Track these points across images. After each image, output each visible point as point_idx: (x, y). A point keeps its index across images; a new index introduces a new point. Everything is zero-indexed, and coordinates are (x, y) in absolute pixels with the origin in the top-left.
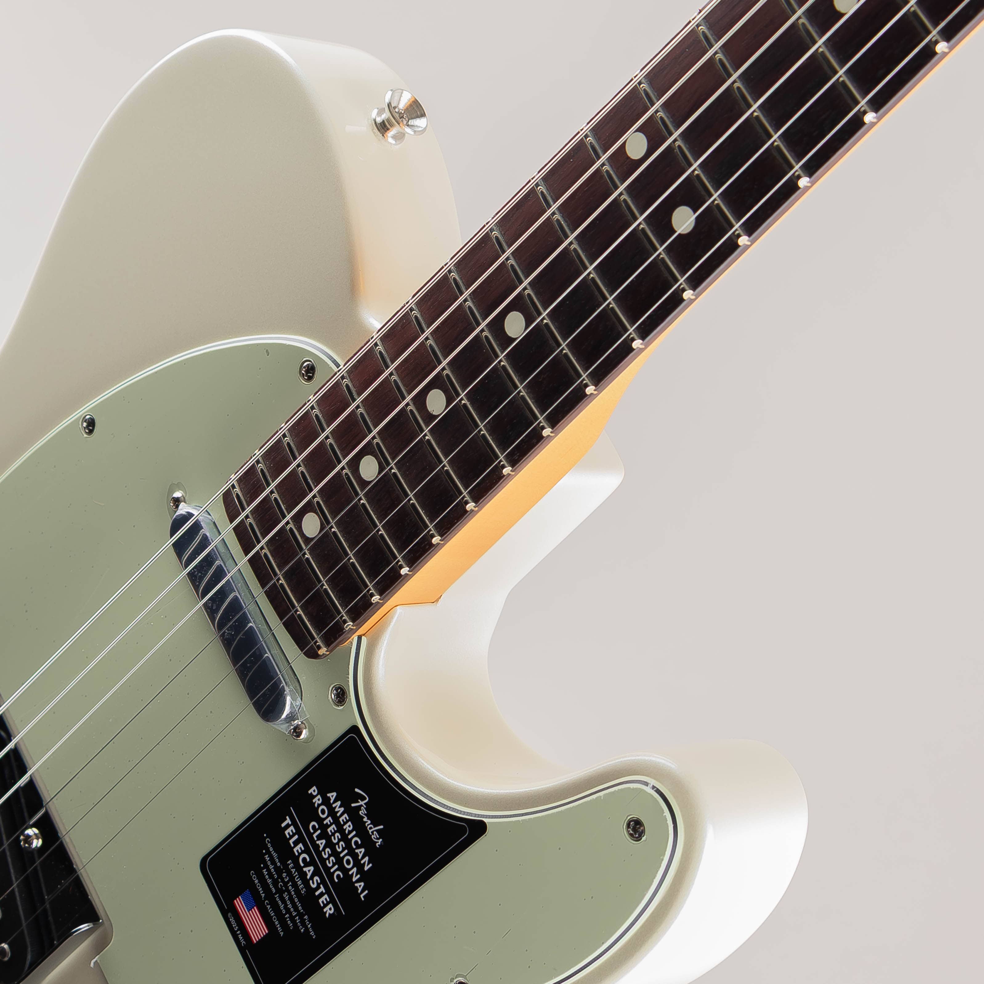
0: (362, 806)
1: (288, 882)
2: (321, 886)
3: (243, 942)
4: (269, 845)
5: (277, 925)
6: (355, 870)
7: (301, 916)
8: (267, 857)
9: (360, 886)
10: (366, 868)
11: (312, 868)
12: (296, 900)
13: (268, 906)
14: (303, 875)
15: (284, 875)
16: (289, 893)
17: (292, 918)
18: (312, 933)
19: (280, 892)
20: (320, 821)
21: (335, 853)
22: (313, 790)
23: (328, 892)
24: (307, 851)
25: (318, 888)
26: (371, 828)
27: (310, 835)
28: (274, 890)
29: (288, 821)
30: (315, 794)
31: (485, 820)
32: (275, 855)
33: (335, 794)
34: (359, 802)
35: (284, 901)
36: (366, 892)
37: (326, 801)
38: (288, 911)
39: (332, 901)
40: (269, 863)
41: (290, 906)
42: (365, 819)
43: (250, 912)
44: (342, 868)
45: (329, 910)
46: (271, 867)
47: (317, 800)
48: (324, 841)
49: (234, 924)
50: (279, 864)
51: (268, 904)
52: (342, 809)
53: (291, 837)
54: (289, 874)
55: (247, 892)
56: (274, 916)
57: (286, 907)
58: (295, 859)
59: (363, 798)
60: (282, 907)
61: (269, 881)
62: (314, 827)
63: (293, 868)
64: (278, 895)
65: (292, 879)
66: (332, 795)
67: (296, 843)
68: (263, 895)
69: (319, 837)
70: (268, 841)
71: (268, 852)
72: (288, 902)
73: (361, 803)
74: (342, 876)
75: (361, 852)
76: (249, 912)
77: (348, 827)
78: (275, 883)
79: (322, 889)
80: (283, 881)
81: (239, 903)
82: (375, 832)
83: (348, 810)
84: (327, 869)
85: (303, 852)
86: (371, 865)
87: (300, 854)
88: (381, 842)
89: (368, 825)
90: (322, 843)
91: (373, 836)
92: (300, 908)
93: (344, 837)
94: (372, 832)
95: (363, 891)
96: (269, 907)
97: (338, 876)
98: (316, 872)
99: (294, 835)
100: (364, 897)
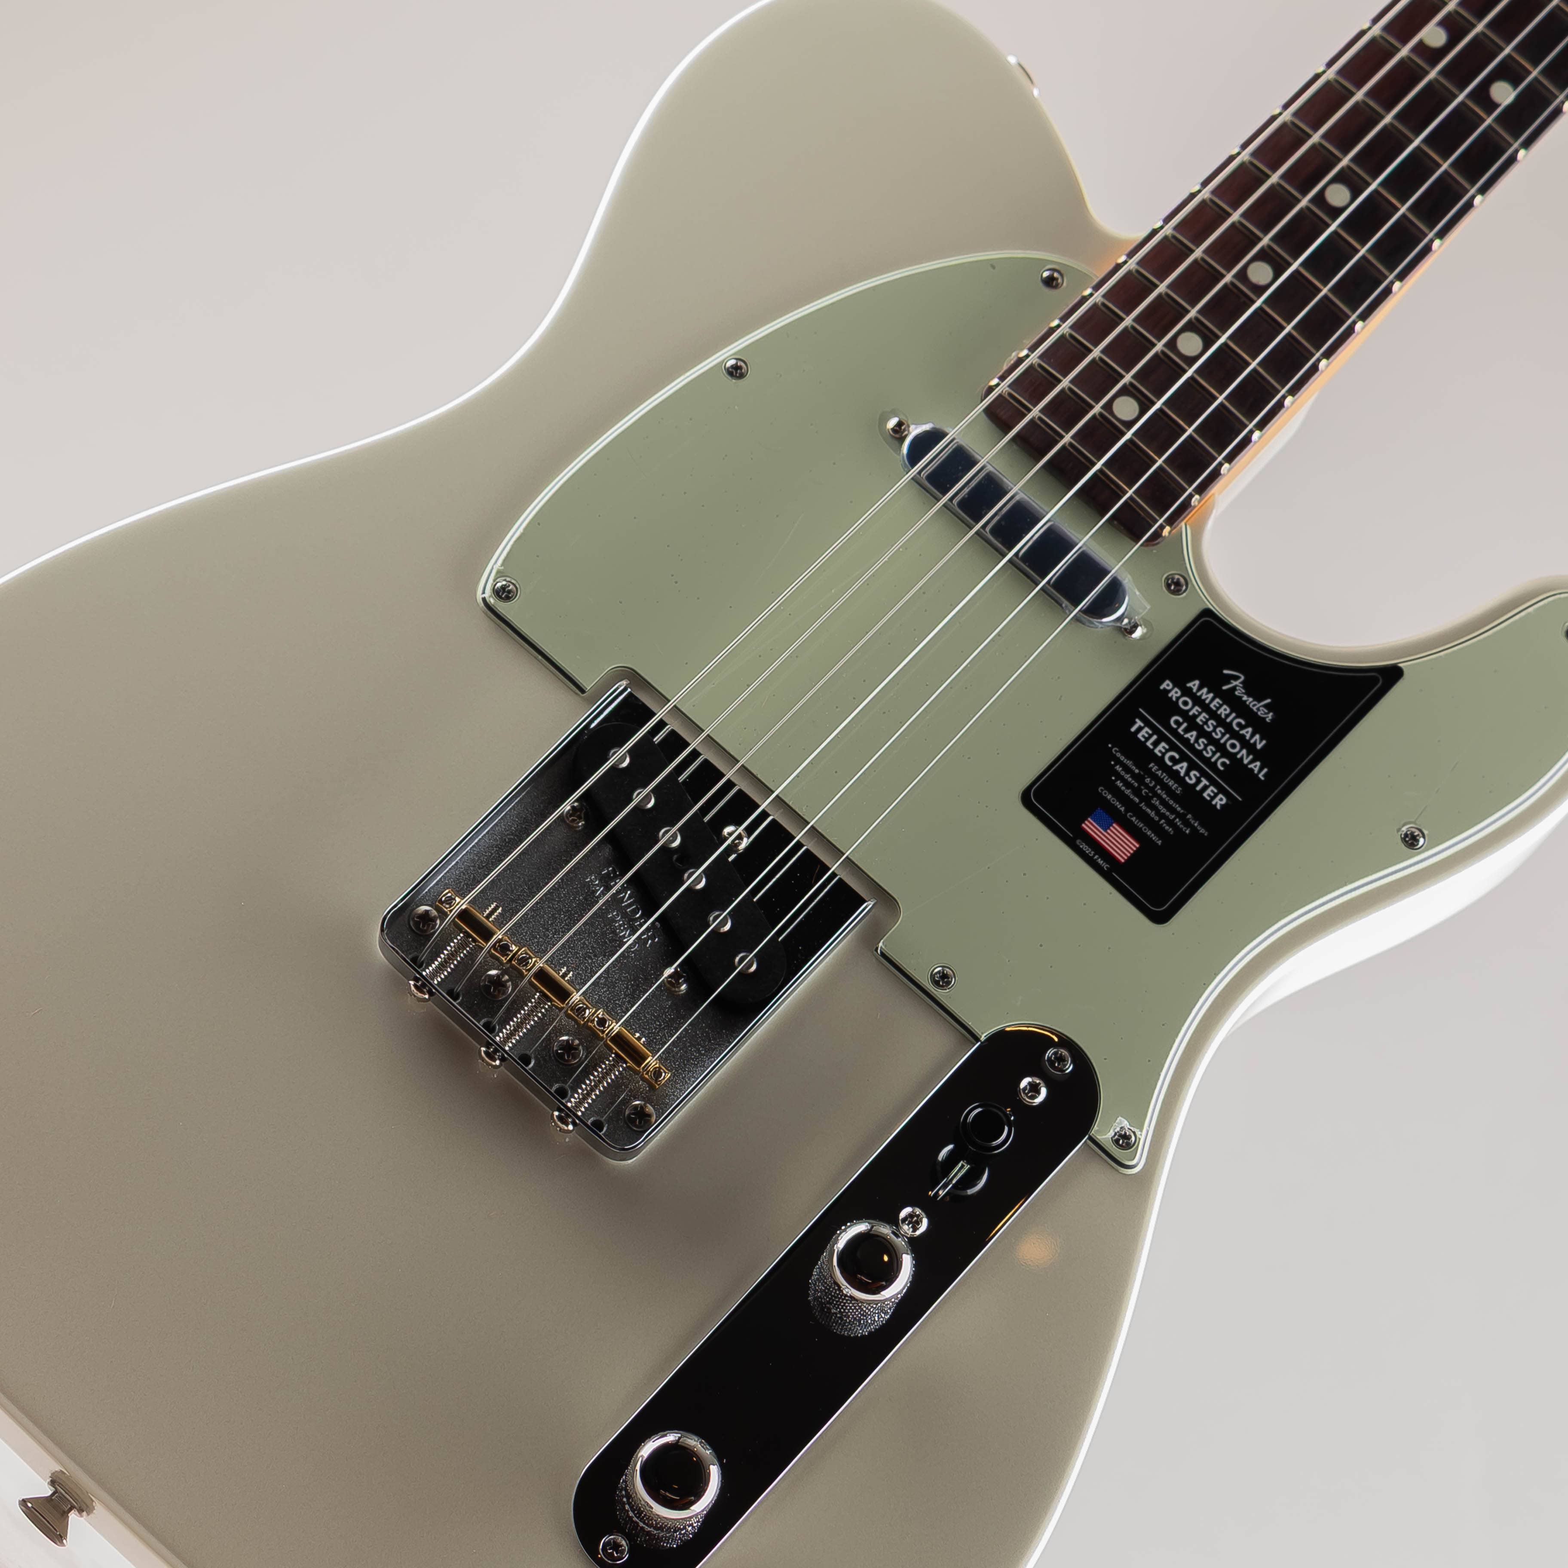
0: (1236, 686)
1: (1155, 786)
2: (1202, 779)
3: (1105, 866)
4: (1118, 755)
5: (1151, 835)
6: (1244, 752)
7: (1182, 817)
8: (1118, 768)
9: (1256, 766)
10: (1259, 746)
11: (1185, 765)
12: (1171, 802)
13: (1132, 819)
14: (1175, 775)
15: (1148, 780)
16: (1159, 797)
17: (1171, 823)
18: (1202, 831)
19: (1147, 800)
20: (1184, 714)
21: (1212, 741)
22: (1167, 685)
23: (1213, 782)
24: (1173, 747)
25: (1198, 781)
26: (1254, 705)
27: (1174, 732)
28: (1137, 800)
29: (1139, 723)
30: (1169, 688)
31: (1400, 665)
32: (1129, 763)
33: (1197, 682)
34: (1232, 683)
35: (1153, 807)
36: (1265, 770)
37: (1187, 692)
38: (1162, 816)
39: (1221, 790)
40: (1123, 773)
41: (1163, 810)
42: (1245, 698)
43: (1109, 831)
44: (1225, 753)
45: (1220, 801)
46: (1127, 777)
47: (1175, 693)
48: (1194, 733)
49: (1088, 850)
50: (1137, 771)
51: (1131, 816)
52: (1211, 695)
53: (1147, 739)
54: (1154, 777)
55: (1099, 811)
56: (1143, 826)
57: (1158, 812)
58: (1160, 761)
59: (1236, 678)
60: (1153, 814)
61: (1128, 792)
62: (1177, 722)
63: (1158, 770)
64: (1143, 803)
65: (1159, 781)
66: (1194, 685)
67: (1156, 744)
68: (1123, 809)
69: (1186, 731)
70: (1116, 751)
71: (1118, 762)
72: (1161, 807)
73: (1234, 683)
74: (1228, 762)
75: (1247, 732)
76: (1106, 831)
77: (1224, 711)
78: (1137, 792)
79: (1204, 782)
80: (1147, 786)
81: (1090, 826)
82: (1261, 708)
83: (1218, 693)
84: (1207, 761)
85: (1167, 751)
86: (1264, 742)
87: (1164, 754)
88: (1272, 716)
89: (1250, 703)
90: (1192, 736)
91: (1259, 713)
92: (1179, 809)
93: (1221, 722)
94: (1258, 709)
95: (1261, 770)
96: (1134, 819)
97: (1223, 764)
98: (1192, 766)
99: (1150, 736)
100: (1264, 776)
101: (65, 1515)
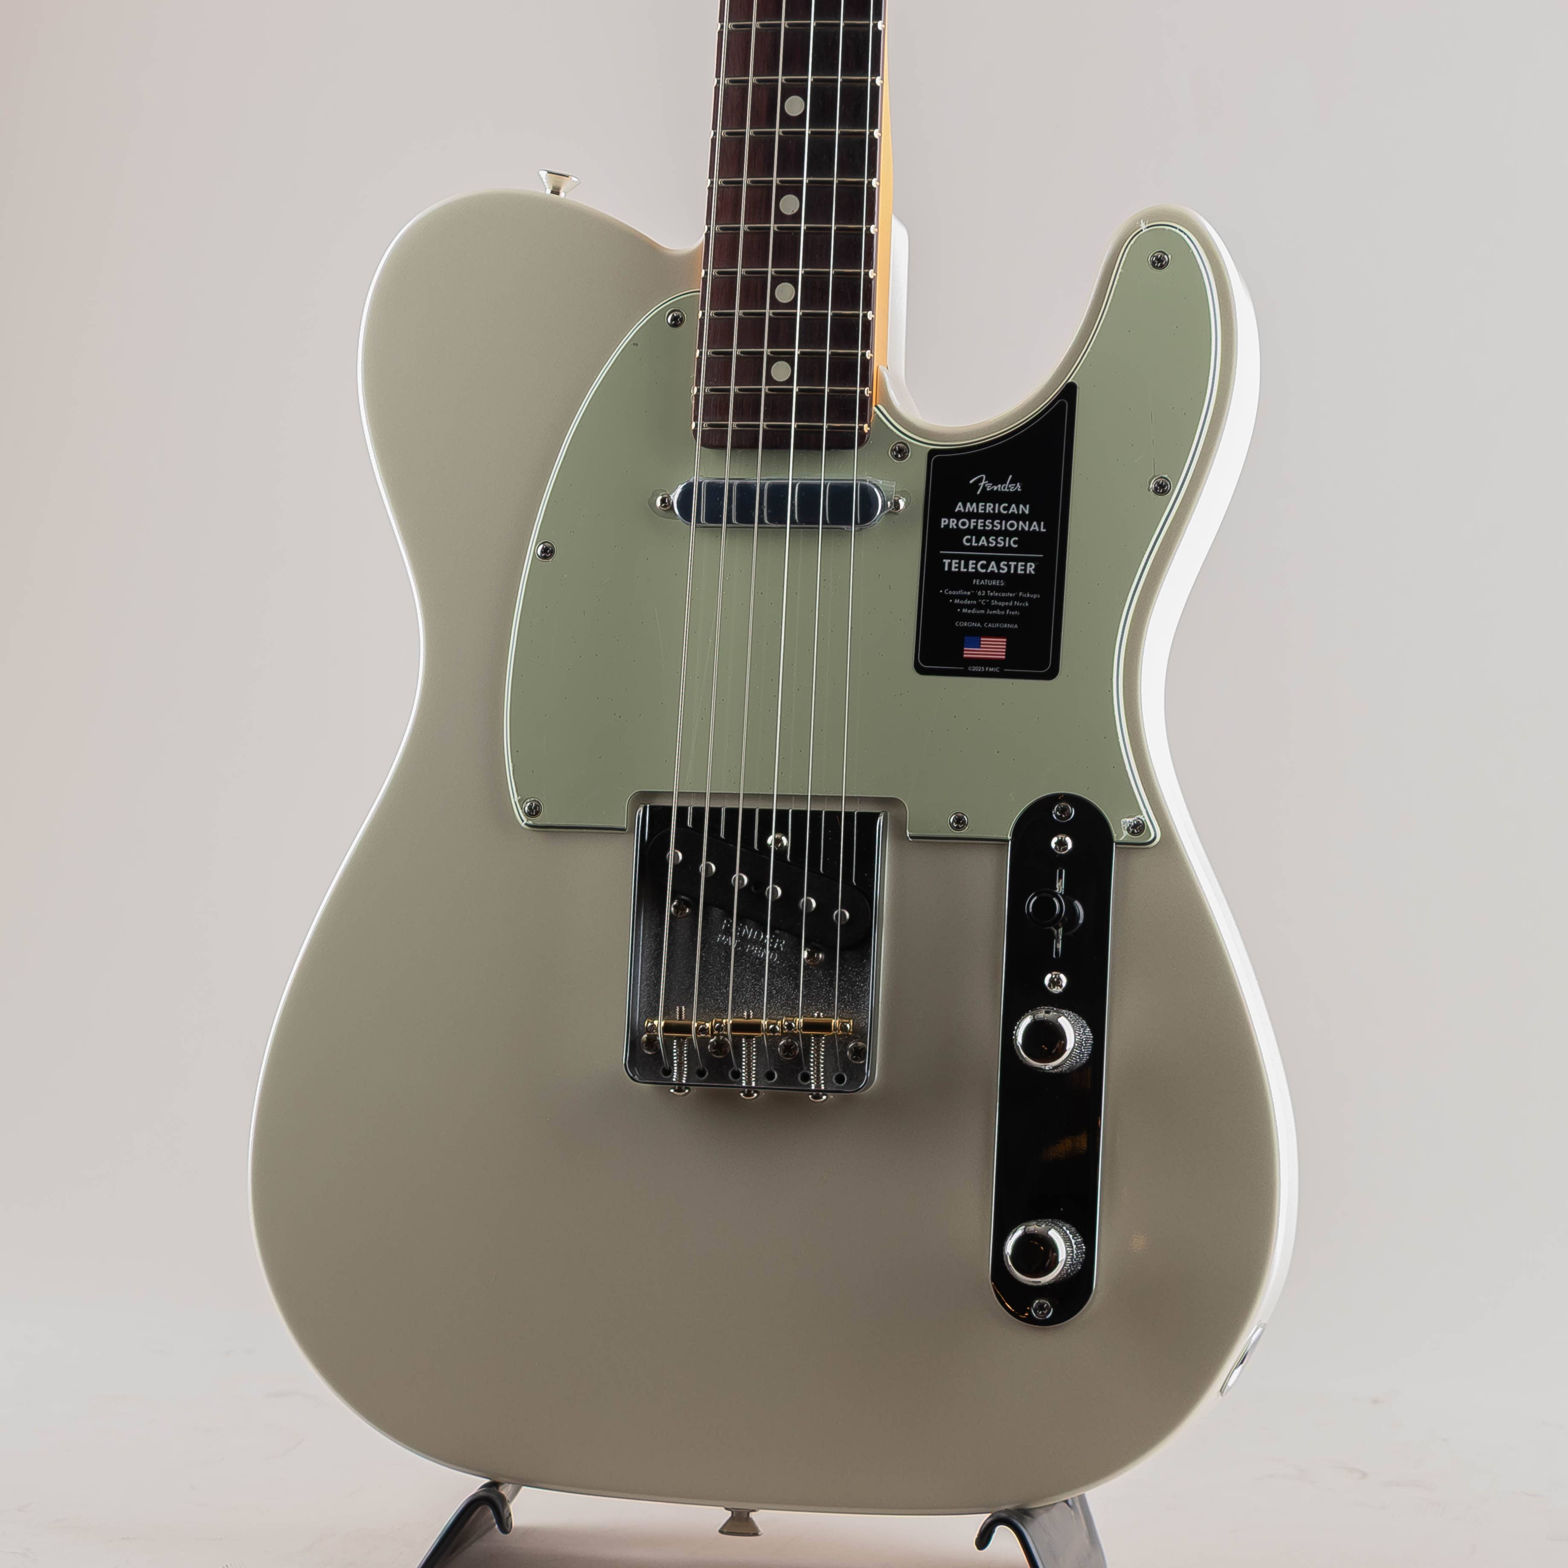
0: (984, 485)
1: (986, 593)
2: (1010, 563)
3: (996, 670)
4: (950, 593)
5: (1007, 626)
6: (1021, 523)
7: (1016, 598)
8: (957, 601)
9: (1035, 526)
10: (1027, 512)
11: (993, 563)
12: (1003, 595)
13: (989, 626)
14: (992, 576)
15: (979, 593)
16: (994, 598)
17: (1013, 608)
18: (1035, 596)
19: (988, 606)
20: (968, 531)
21: (997, 534)
22: (944, 522)
23: (1018, 560)
24: (978, 559)
25: (1009, 566)
26: (1004, 488)
27: (971, 549)
28: (983, 611)
29: (947, 561)
30: (946, 523)
31: (1070, 380)
32: (960, 592)
33: (960, 504)
34: (981, 485)
35: (996, 608)
36: (1042, 523)
37: (959, 516)
38: (1004, 608)
39: (1026, 560)
40: (962, 602)
41: (1003, 604)
42: (995, 488)
43: (981, 646)
44: (1010, 534)
45: (1031, 568)
46: (967, 602)
47: (953, 523)
48: (983, 538)
49: (979, 669)
50: (969, 593)
51: (987, 625)
52: (974, 505)
53: (959, 567)
54: (981, 588)
55: (967, 638)
56: (999, 625)
57: (1001, 608)
58: (977, 575)
59: (980, 480)
60: (998, 612)
61: (974, 611)
62: (968, 541)
63: (980, 581)
64: (988, 610)
65: (986, 588)
66: (959, 507)
67: (966, 566)
68: (979, 625)
69: (977, 541)
70: (947, 592)
71: (954, 597)
72: (1000, 604)
73: (983, 482)
74: (1017, 539)
75: (1013, 509)
76: (980, 648)
77: (989, 507)
78: (978, 606)
79: (1013, 564)
80: (982, 597)
81: (969, 653)
82: (1010, 486)
83: (977, 500)
84: (1003, 549)
85: (976, 564)
86: (1028, 506)
87: (976, 568)
88: (1020, 485)
89: (1001, 488)
90: (983, 541)
91: (1011, 490)
92: (1011, 595)
93: (993, 517)
94: (1009, 488)
95: (1039, 527)
96: (990, 625)
97: (1015, 542)
98: (998, 560)
99: (959, 563)
100: (1044, 528)
101: (748, 1520)
